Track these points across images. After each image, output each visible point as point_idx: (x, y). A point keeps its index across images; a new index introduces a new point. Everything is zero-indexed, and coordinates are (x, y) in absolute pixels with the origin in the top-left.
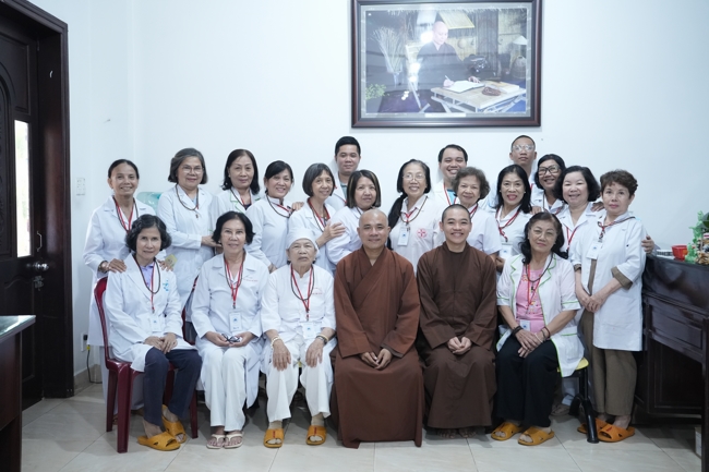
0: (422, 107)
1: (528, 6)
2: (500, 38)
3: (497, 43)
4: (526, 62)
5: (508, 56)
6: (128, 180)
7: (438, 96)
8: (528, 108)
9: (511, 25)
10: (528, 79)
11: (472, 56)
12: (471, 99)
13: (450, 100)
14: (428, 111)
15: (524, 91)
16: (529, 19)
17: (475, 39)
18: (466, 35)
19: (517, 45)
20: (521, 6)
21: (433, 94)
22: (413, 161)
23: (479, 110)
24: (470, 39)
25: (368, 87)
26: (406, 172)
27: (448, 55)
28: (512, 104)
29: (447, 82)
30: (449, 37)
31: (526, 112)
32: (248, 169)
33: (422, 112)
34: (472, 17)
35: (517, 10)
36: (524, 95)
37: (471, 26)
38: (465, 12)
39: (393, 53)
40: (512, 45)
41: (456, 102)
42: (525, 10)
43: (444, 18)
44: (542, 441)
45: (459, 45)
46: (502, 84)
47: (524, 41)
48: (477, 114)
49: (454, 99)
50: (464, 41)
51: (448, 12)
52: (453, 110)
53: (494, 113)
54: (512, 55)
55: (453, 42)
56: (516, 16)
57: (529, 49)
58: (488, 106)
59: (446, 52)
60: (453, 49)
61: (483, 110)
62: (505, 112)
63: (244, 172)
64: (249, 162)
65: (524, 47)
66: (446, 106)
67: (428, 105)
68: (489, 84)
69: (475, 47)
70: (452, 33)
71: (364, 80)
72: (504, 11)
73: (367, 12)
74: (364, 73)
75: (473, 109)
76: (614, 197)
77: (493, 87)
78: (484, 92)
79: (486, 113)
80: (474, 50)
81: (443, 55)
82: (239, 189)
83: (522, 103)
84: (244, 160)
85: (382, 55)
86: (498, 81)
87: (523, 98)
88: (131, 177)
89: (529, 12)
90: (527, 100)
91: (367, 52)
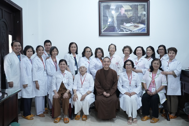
0: (118, 30)
1: (146, 4)
2: (138, 12)
3: (138, 13)
4: (145, 18)
5: (141, 17)
6: (42, 51)
7: (122, 27)
8: (146, 31)
9: (141, 9)
10: (146, 23)
11: (131, 17)
12: (131, 28)
13: (125, 29)
14: (119, 32)
15: (145, 26)
16: (146, 7)
17: (132, 12)
18: (130, 11)
19: (143, 14)
20: (144, 3)
21: (121, 27)
22: (112, 44)
23: (133, 31)
24: (131, 12)
25: (103, 25)
26: (110, 47)
27: (125, 17)
28: (142, 30)
29: (125, 24)
30: (125, 12)
31: (146, 32)
32: (75, 47)
33: (118, 32)
34: (131, 6)
35: (143, 5)
36: (145, 27)
37: (131, 9)
38: (129, 5)
39: (110, 16)
40: (142, 14)
41: (127, 29)
42: (145, 4)
43: (124, 7)
44: (157, 122)
45: (128, 14)
46: (139, 24)
47: (145, 13)
48: (132, 32)
49: (126, 28)
50: (129, 13)
51: (125, 5)
52: (126, 31)
53: (137, 32)
54: (142, 17)
55: (126, 13)
56: (143, 6)
57: (146, 15)
58: (135, 30)
59: (124, 16)
60: (126, 15)
61: (134, 31)
62: (140, 32)
63: (74, 48)
64: (75, 46)
65: (145, 14)
66: (124, 30)
67: (120, 30)
68: (136, 24)
69: (132, 14)
70: (126, 11)
71: (102, 23)
72: (140, 5)
73: (103, 5)
74: (102, 21)
75: (131, 31)
76: (171, 54)
77: (137, 25)
78: (134, 26)
79: (135, 32)
80: (131, 15)
81: (124, 17)
82: (73, 53)
83: (145, 29)
84: (74, 45)
85: (107, 17)
86: (138, 23)
87: (145, 28)
88: (42, 50)
89: (146, 5)
90: (146, 29)
91: (103, 16)
